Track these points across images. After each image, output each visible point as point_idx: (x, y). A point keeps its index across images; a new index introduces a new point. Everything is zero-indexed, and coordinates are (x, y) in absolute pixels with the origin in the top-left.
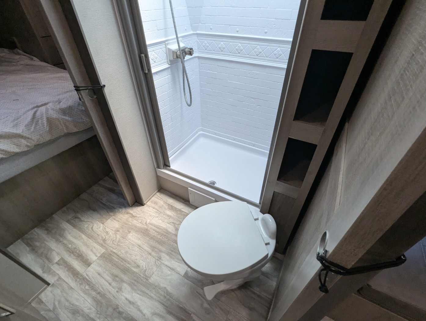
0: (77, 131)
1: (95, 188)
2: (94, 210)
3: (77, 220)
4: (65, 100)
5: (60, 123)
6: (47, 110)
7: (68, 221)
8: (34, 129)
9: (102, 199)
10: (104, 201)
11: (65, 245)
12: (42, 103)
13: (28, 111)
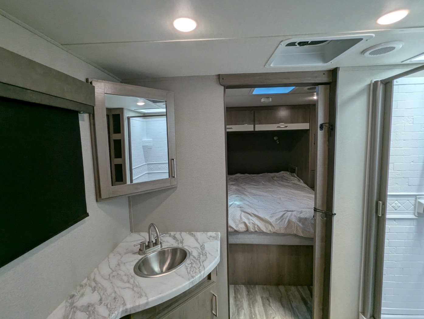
0: (303, 236)
1: (293, 288)
2: (283, 306)
3: (267, 302)
4: (305, 213)
5: (294, 226)
6: (291, 215)
7: (262, 298)
8: (279, 223)
9: (292, 302)
10: (294, 305)
11: (251, 313)
12: (291, 210)
13: (282, 211)
